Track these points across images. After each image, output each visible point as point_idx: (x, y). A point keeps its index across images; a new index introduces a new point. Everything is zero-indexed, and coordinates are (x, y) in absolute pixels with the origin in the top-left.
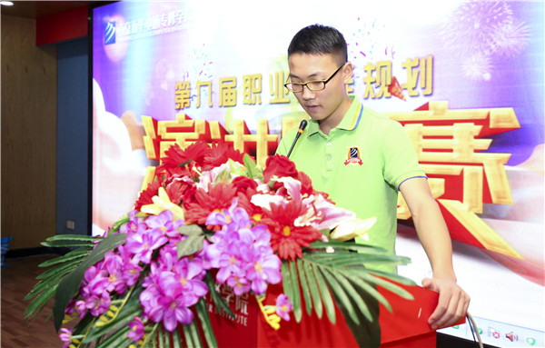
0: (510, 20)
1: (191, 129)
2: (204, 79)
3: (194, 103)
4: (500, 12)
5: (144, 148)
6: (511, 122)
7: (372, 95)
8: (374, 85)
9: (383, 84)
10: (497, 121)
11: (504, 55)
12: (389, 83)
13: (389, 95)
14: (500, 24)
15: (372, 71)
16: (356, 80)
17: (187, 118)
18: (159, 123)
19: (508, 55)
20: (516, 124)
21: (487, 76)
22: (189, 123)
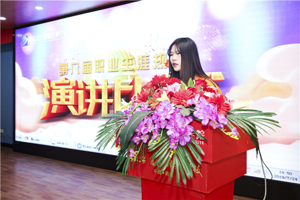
0: (219, 36)
1: (69, 84)
2: (75, 61)
3: (70, 72)
4: (215, 32)
5: (43, 93)
6: (221, 77)
7: (158, 67)
8: (159, 63)
9: (163, 63)
10: (215, 77)
11: (217, 50)
12: (166, 62)
13: (166, 67)
14: (215, 38)
15: (158, 57)
16: (150, 61)
17: (66, 79)
18: (51, 82)
19: (219, 50)
20: (223, 78)
21: (210, 59)
22: (67, 82)
